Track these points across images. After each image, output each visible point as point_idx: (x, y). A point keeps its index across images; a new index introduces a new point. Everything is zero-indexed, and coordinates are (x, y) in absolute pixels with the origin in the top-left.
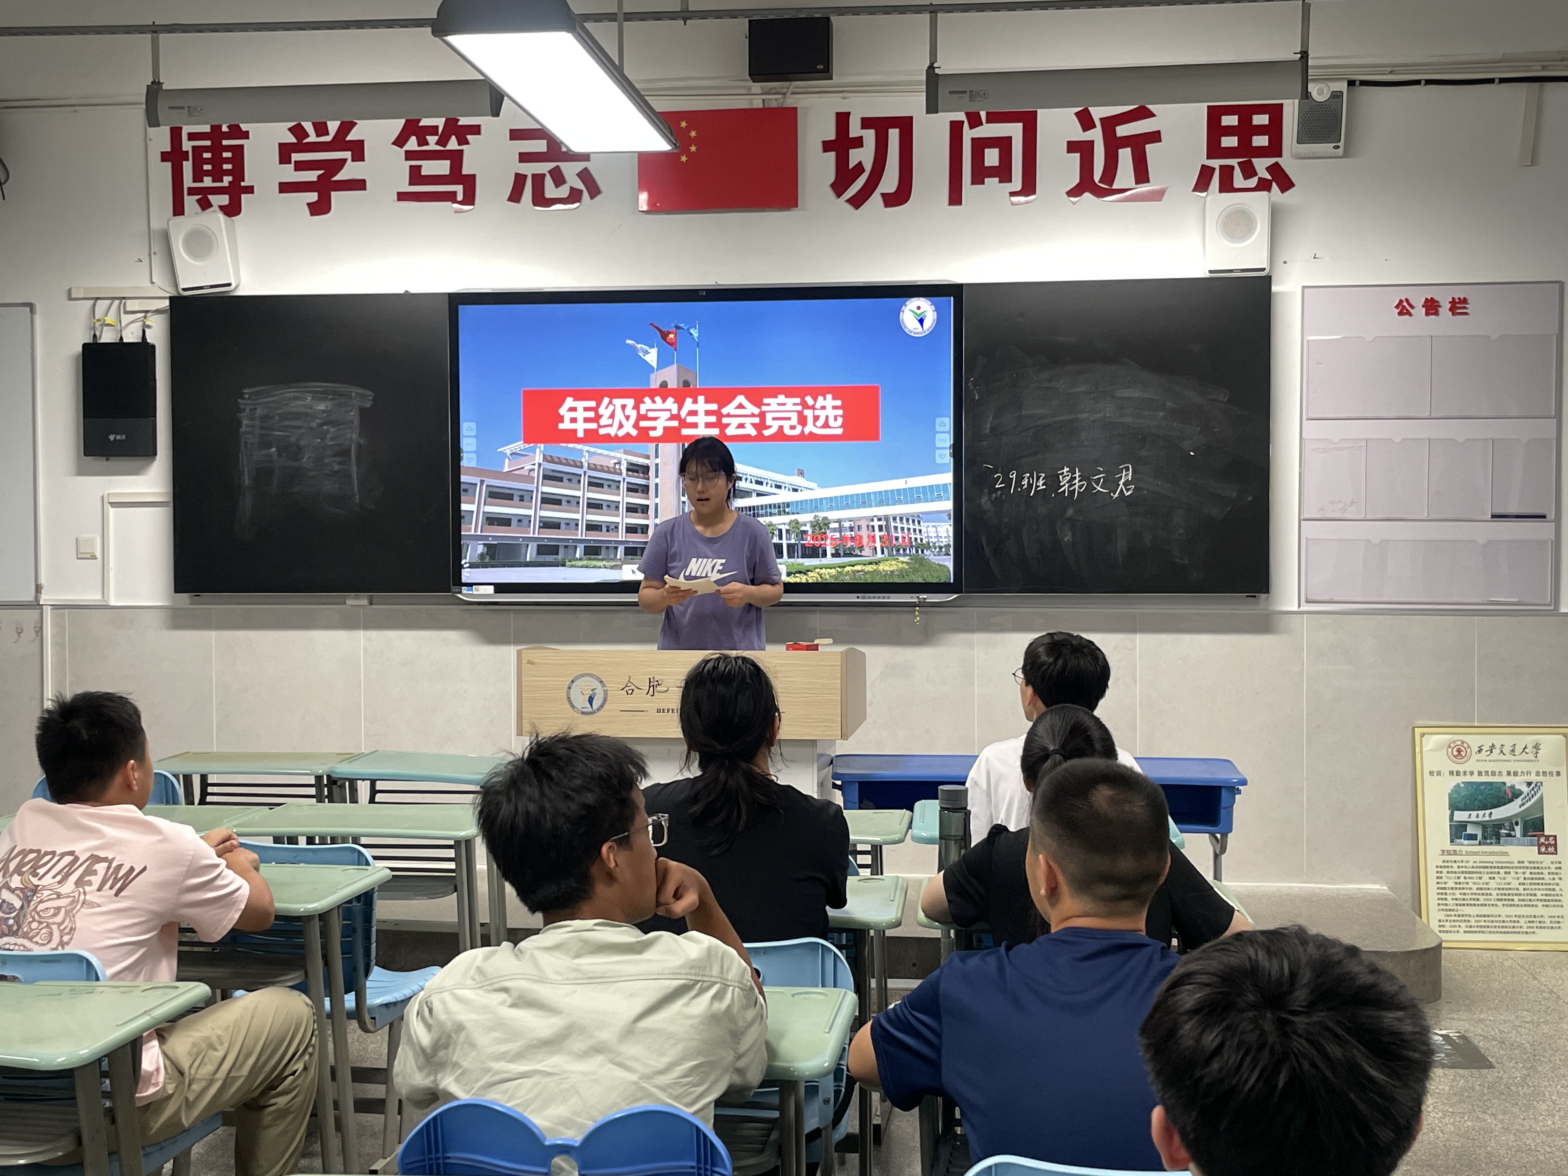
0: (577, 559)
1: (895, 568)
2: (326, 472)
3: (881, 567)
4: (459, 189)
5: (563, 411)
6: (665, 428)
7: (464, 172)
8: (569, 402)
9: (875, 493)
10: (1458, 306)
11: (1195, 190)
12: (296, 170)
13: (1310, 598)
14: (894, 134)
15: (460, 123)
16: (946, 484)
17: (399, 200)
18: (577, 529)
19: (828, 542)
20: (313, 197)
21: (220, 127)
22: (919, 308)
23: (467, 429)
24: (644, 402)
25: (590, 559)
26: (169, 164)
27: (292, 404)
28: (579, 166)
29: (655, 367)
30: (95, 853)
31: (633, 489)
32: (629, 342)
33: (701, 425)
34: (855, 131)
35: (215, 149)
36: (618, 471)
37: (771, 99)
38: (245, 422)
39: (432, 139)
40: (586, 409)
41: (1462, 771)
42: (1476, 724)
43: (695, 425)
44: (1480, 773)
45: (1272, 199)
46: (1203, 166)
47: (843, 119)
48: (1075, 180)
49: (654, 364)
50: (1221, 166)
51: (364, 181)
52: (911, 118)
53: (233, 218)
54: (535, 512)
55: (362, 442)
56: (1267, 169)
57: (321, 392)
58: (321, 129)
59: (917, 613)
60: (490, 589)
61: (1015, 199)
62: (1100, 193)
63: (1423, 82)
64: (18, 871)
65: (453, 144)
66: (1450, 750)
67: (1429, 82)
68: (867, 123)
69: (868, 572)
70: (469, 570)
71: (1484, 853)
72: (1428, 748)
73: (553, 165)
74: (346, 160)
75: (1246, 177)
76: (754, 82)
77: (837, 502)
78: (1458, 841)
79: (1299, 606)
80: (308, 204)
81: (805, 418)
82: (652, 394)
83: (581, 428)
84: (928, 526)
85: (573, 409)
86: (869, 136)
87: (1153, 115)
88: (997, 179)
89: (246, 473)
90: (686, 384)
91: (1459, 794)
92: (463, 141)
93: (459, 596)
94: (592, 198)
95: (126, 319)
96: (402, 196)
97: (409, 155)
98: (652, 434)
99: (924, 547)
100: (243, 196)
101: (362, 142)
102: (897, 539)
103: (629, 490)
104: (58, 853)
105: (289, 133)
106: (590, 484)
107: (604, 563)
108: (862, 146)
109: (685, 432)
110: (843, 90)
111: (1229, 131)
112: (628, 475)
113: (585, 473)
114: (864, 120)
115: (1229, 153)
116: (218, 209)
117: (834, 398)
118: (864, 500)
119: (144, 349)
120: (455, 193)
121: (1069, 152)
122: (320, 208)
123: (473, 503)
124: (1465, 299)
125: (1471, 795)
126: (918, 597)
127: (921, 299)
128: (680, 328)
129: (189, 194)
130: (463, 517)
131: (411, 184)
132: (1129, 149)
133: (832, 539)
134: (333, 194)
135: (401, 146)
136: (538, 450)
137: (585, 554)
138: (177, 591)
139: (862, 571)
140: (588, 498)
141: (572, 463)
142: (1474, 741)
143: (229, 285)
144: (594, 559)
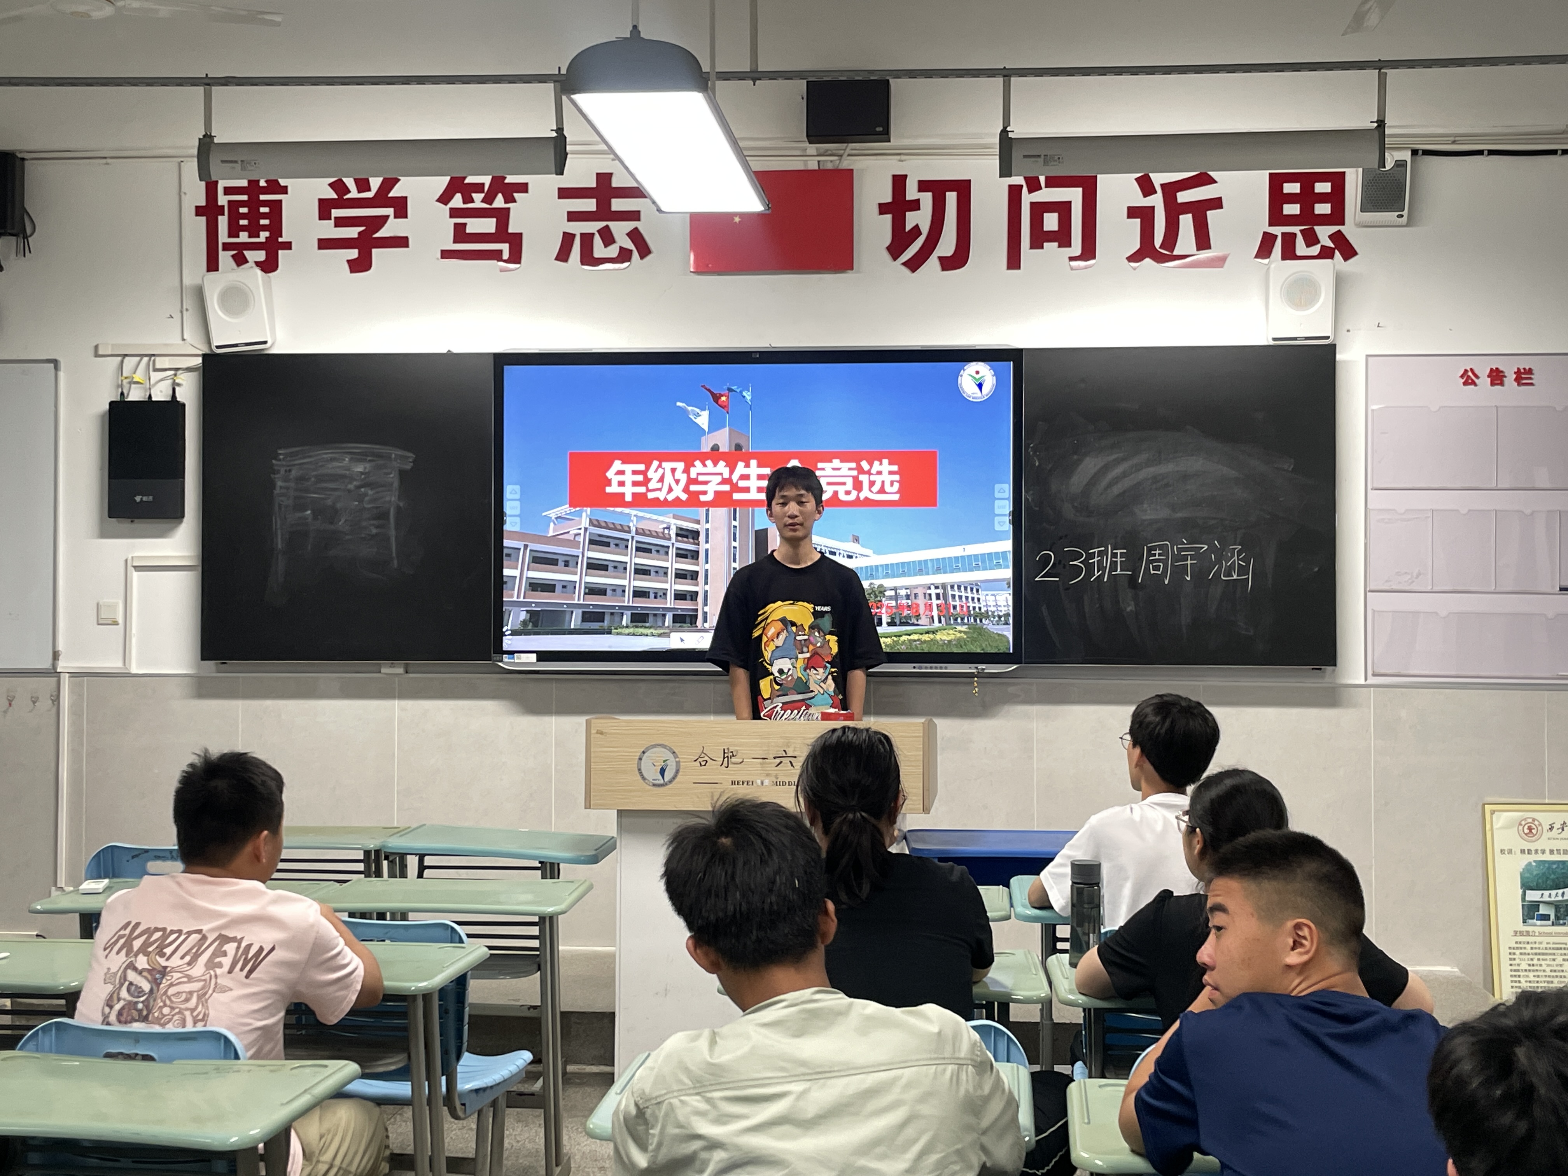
0: (623, 627)
1: (953, 637)
2: (363, 536)
3: (938, 636)
4: (505, 247)
5: (610, 474)
6: (717, 493)
7: (510, 231)
8: (617, 465)
9: (932, 560)
10: (1523, 377)
11: (1257, 256)
12: (336, 226)
13: (1377, 671)
14: (951, 198)
15: (507, 181)
16: (1005, 552)
17: (442, 257)
18: (624, 596)
19: (884, 610)
20: (354, 254)
21: (258, 181)
22: (977, 372)
23: (512, 493)
24: (694, 466)
25: (637, 627)
26: (204, 219)
27: (330, 466)
28: (630, 225)
29: (706, 429)
30: (223, 933)
31: (682, 555)
32: (679, 404)
33: (753, 490)
34: (912, 193)
35: (254, 204)
36: (667, 536)
37: (826, 161)
38: (279, 483)
39: (478, 197)
40: (635, 472)
41: (1533, 849)
42: (1547, 801)
43: (747, 490)
44: (1552, 852)
45: (1336, 267)
46: (1265, 233)
47: (899, 182)
48: (1135, 245)
49: (706, 427)
50: (1283, 234)
51: (406, 239)
52: (969, 181)
53: (271, 275)
54: (580, 577)
55: (401, 504)
56: (1330, 237)
57: (359, 453)
58: (363, 185)
59: (976, 684)
60: (533, 658)
61: (1074, 264)
62: (1160, 258)
63: (1486, 153)
64: (143, 950)
65: (499, 202)
66: (1521, 828)
67: (1491, 152)
68: (924, 186)
69: (925, 642)
70: (510, 637)
71: (1558, 934)
72: (1498, 826)
73: (601, 224)
74: (387, 217)
75: (1309, 245)
76: (810, 143)
77: (893, 570)
78: (1530, 921)
79: (1366, 679)
80: (348, 261)
81: (861, 482)
82: (703, 458)
83: (628, 491)
84: (987, 595)
85: (621, 472)
86: (926, 199)
87: (1215, 182)
88: (1056, 244)
89: (279, 537)
90: (738, 447)
91: (1531, 874)
92: (509, 199)
93: (500, 664)
94: (642, 257)
95: (155, 376)
96: (446, 254)
97: (455, 213)
98: (703, 498)
99: (982, 616)
100: (280, 252)
101: (405, 199)
102: (955, 607)
103: (678, 555)
104: (185, 931)
105: (329, 188)
106: (638, 549)
107: (652, 630)
108: (919, 209)
109: (736, 496)
110: (900, 153)
111: (1292, 198)
112: (677, 541)
113: (633, 538)
114: (921, 183)
115: (1291, 220)
116: (254, 265)
117: (890, 464)
118: (921, 568)
119: (174, 408)
120: (501, 251)
121: (1129, 217)
122: (360, 265)
123: (517, 568)
124: (1530, 369)
125: (1544, 874)
126: (977, 668)
127: (980, 363)
128: (732, 390)
129: (224, 249)
130: (506, 583)
131: (455, 242)
132: (1190, 216)
133: (888, 607)
134: (374, 251)
135: (446, 204)
136: (584, 514)
137: (632, 622)
138: (203, 658)
139: (919, 640)
140: (635, 564)
141: (619, 527)
142: (1545, 818)
143: (265, 342)
144: (641, 627)
